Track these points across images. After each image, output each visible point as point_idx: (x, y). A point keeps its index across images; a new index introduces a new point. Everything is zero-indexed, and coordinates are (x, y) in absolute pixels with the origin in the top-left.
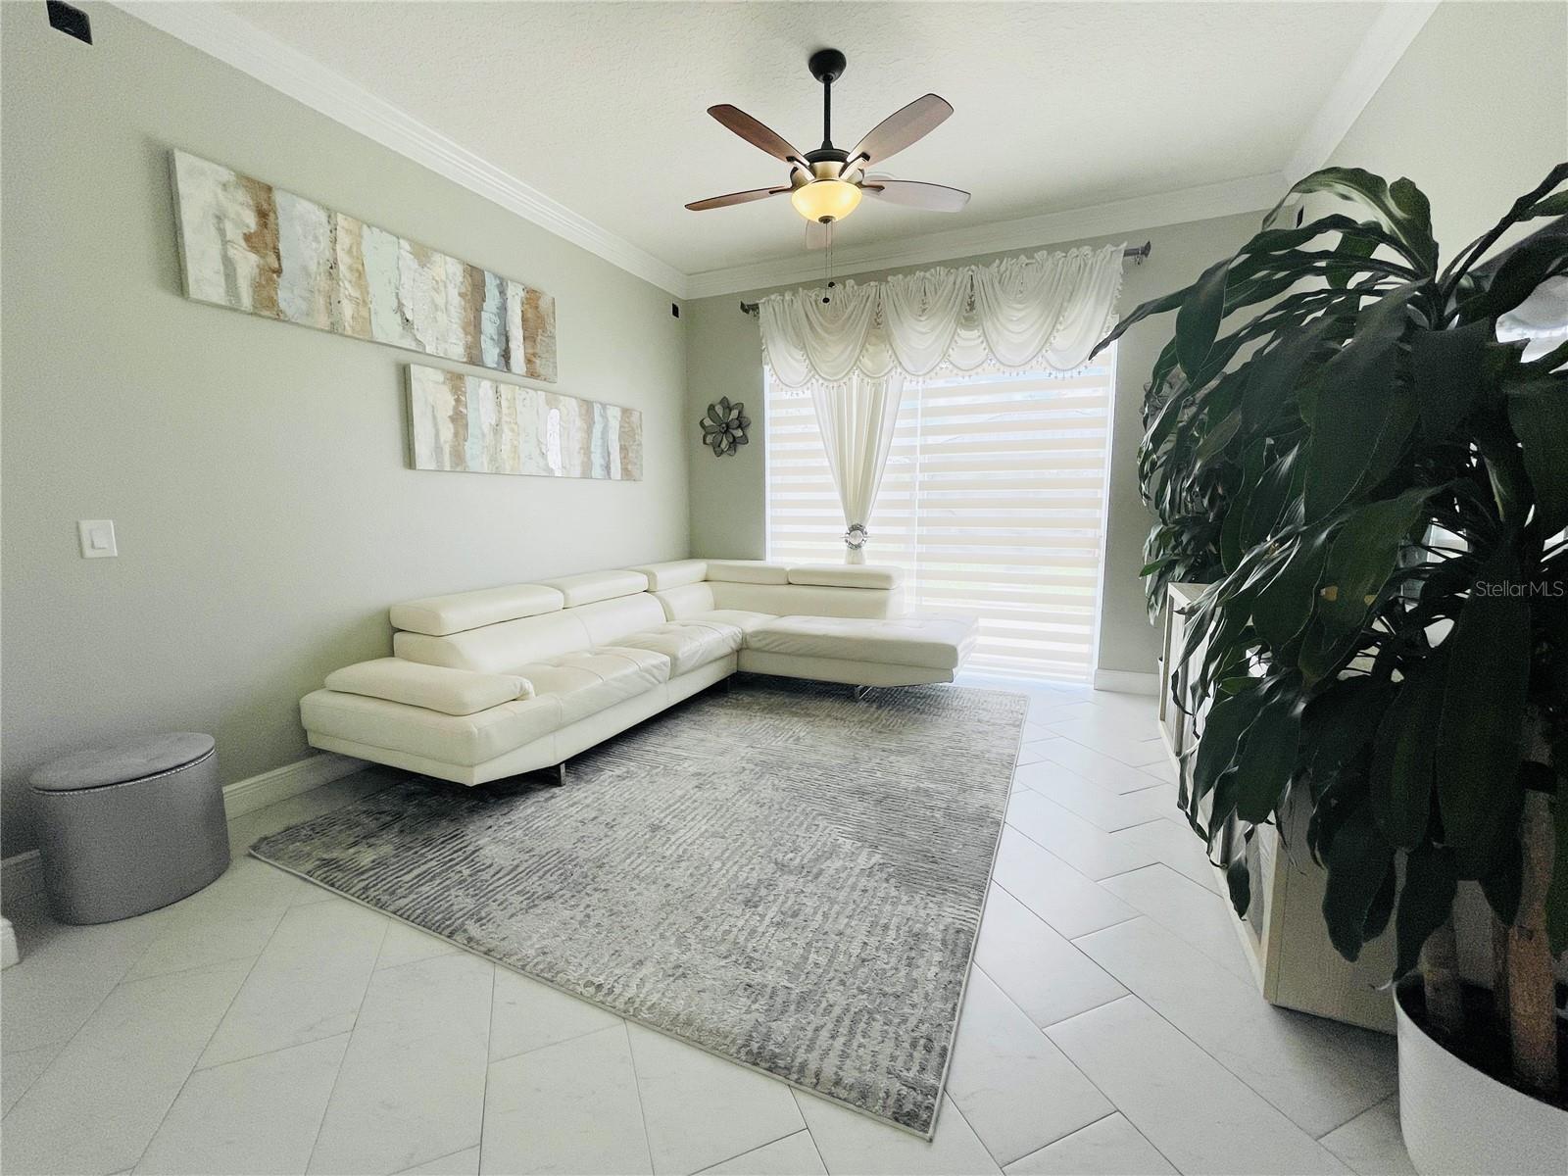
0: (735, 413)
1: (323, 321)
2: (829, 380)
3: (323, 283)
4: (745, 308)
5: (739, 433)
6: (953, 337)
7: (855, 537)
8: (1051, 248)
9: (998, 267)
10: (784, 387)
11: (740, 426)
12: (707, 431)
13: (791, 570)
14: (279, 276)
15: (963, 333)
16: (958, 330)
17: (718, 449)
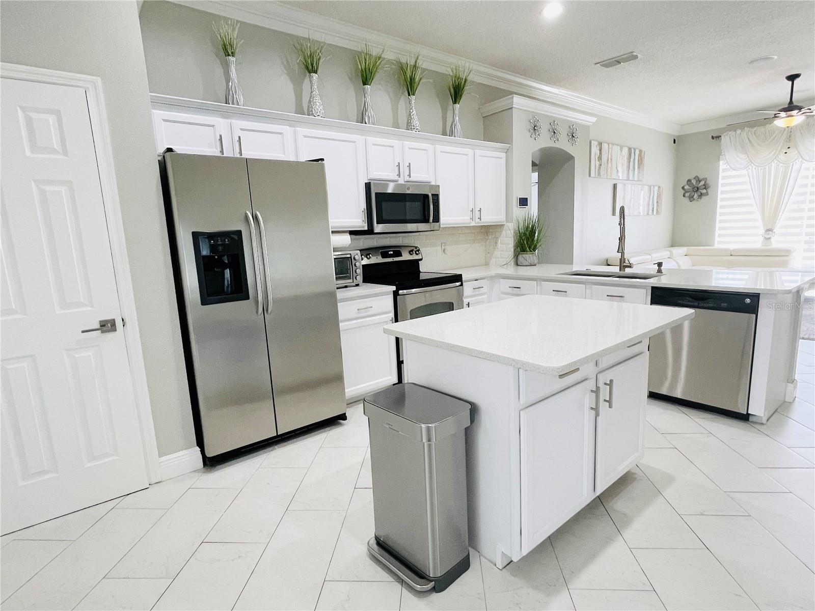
0: (702, 183)
2: (759, 166)
3: (606, 164)
4: (713, 137)
5: (704, 191)
7: (768, 234)
10: (733, 170)
11: (705, 188)
12: (686, 192)
13: (733, 250)
14: (601, 165)
17: (691, 198)
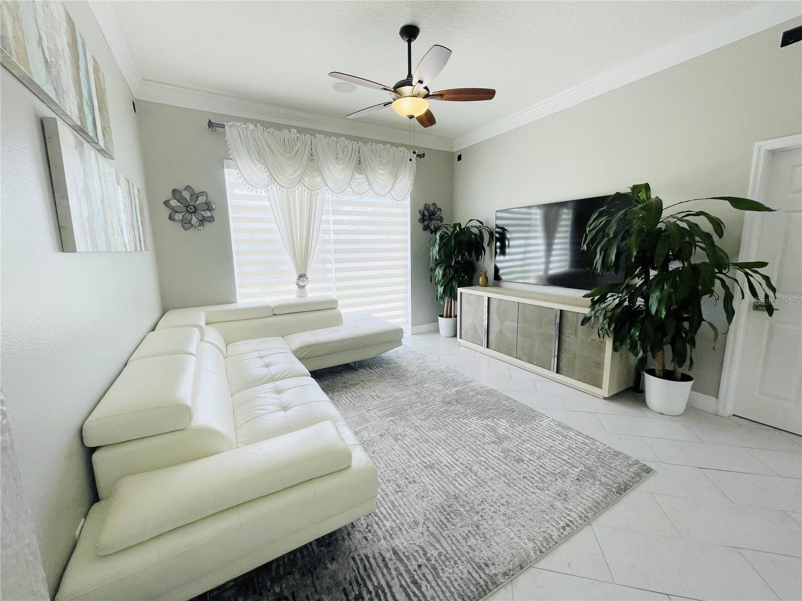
2: (284, 187)
5: (208, 214)
6: (352, 176)
7: (303, 281)
10: (250, 186)
11: (208, 209)
12: (174, 211)
13: (274, 307)
15: (357, 176)
16: (355, 173)
17: (186, 224)
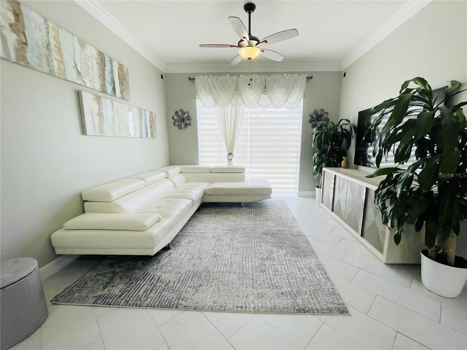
0: (186, 115)
1: (46, 69)
2: (221, 106)
3: (44, 51)
4: (190, 79)
5: (188, 122)
6: (260, 97)
7: (230, 157)
8: (288, 73)
9: (273, 76)
10: (205, 107)
11: (188, 120)
12: (175, 121)
13: (212, 168)
14: (26, 46)
15: (263, 95)
16: (262, 95)
17: (180, 127)
